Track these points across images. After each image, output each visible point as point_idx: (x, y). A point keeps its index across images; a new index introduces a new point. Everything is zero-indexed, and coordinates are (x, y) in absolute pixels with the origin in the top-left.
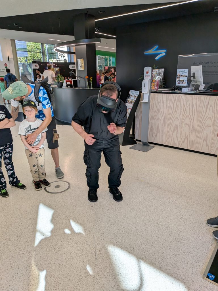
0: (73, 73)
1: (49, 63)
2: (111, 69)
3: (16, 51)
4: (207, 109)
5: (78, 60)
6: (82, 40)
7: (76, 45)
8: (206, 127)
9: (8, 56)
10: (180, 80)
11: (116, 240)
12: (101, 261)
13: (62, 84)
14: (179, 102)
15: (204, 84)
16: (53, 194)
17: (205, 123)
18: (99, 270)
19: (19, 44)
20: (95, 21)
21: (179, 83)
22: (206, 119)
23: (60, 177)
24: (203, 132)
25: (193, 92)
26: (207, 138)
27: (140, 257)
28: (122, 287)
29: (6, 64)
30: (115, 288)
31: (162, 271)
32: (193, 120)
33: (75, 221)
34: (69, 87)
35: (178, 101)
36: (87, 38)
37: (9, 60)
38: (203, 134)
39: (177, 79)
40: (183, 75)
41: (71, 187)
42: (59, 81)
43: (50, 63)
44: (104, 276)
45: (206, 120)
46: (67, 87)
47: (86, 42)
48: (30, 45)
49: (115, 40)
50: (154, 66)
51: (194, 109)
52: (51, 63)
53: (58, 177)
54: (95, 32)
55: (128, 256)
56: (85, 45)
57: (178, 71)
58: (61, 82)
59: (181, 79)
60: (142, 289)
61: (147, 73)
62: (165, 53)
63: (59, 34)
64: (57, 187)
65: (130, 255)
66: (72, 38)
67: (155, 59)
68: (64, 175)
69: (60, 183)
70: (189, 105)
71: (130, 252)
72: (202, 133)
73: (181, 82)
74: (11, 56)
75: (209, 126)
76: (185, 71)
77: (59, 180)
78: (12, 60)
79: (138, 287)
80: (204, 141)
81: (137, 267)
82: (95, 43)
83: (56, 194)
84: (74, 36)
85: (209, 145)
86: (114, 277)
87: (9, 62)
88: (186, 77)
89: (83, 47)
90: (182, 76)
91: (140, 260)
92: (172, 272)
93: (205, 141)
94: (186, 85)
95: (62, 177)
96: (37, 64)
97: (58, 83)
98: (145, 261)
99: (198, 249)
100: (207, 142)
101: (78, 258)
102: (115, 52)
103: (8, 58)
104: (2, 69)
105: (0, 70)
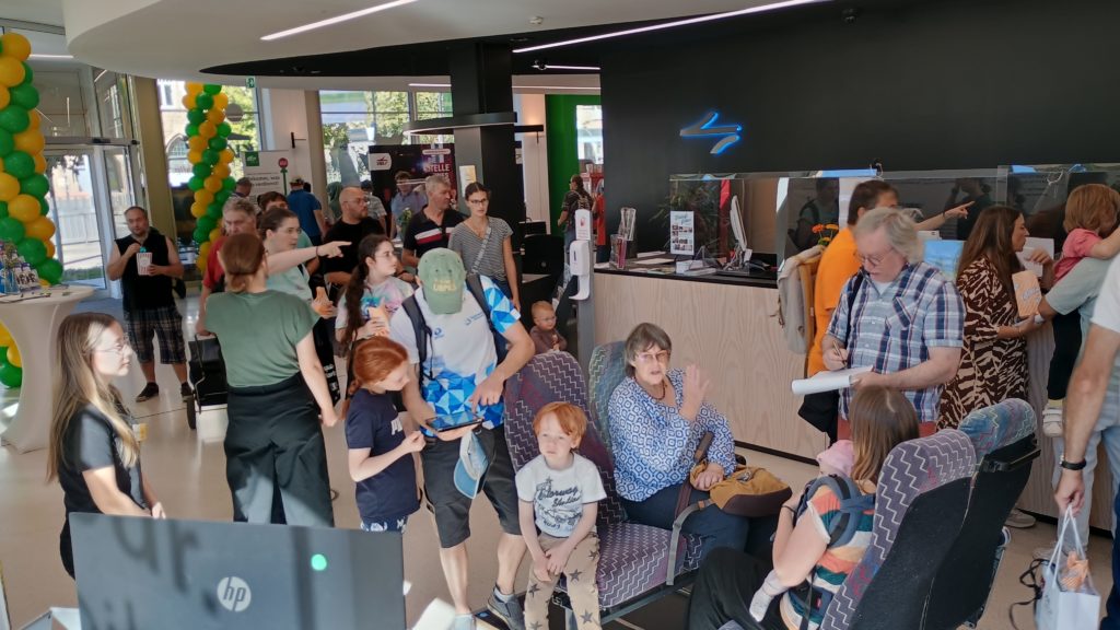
1: (427, 147)
3: (319, 113)
6: (472, 117)
9: (292, 134)
10: (679, 238)
21: (677, 248)
29: (283, 160)
37: (294, 146)
39: (673, 238)
40: (683, 225)
43: (433, 147)
47: (483, 120)
52: (437, 146)
56: (479, 130)
57: (673, 214)
59: (681, 236)
62: (740, 133)
67: (712, 152)
73: (682, 245)
74: (301, 133)
76: (687, 215)
78: (304, 145)
87: (294, 153)
88: (691, 231)
89: (473, 134)
90: (681, 228)
94: (692, 253)
96: (387, 156)
103: (293, 140)
104: (269, 176)
105: (262, 182)
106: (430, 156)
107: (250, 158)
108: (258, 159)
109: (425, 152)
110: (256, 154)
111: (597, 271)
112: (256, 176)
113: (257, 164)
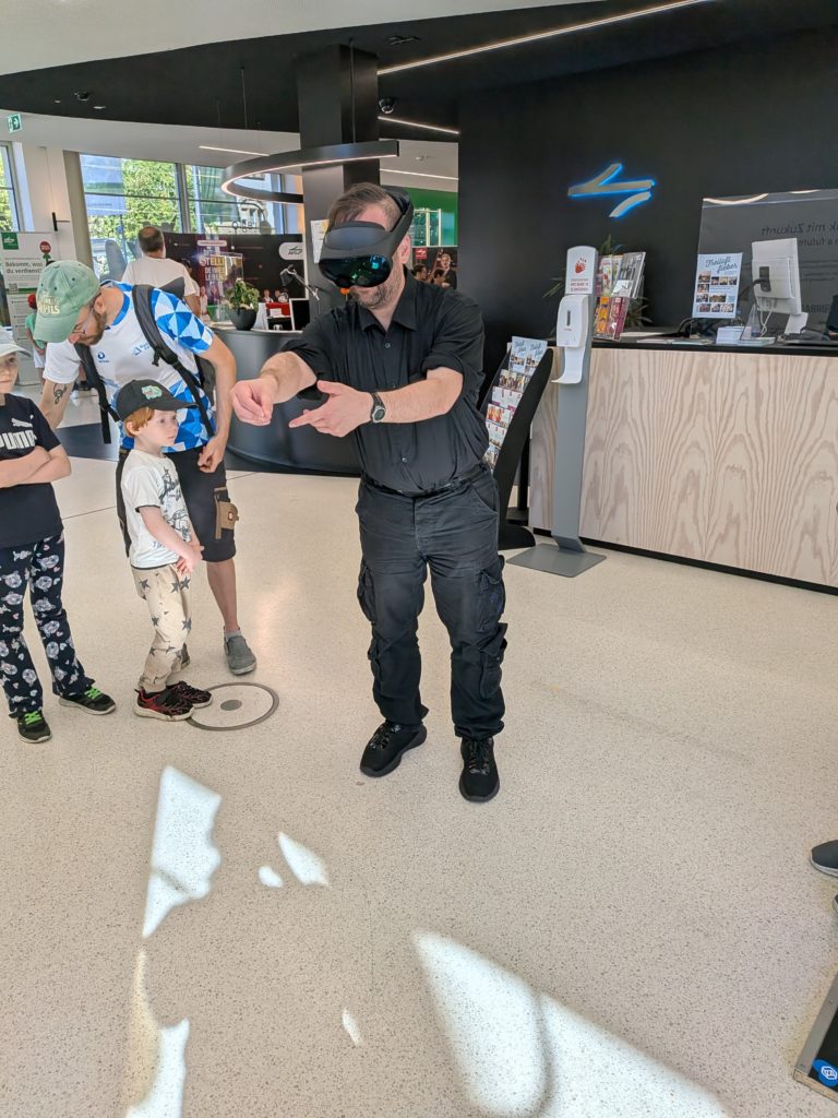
0: (294, 273)
1: (203, 237)
2: (440, 256)
3: (82, 194)
4: (815, 408)
5: (313, 223)
6: (327, 149)
7: (305, 169)
8: (812, 479)
9: (54, 214)
10: (711, 294)
11: (453, 916)
12: (392, 995)
13: (253, 314)
14: (705, 383)
15: (803, 310)
16: (214, 733)
17: (809, 465)
18: (384, 1029)
19: (93, 168)
20: (380, 72)
21: (705, 309)
22: (811, 448)
23: (242, 671)
24: (800, 498)
25: (759, 342)
26: (816, 521)
27: (543, 984)
28: (472, 1098)
29: (44, 243)
30: (445, 1100)
31: (632, 1042)
32: (759, 453)
33: (295, 837)
34: (278, 326)
35: (701, 381)
36: (347, 139)
37: (56, 229)
38: (802, 507)
39: (698, 294)
40: (721, 274)
41: (282, 708)
42: (242, 305)
43: (208, 238)
44: (403, 1053)
45: (814, 451)
46: (271, 328)
47: (346, 154)
48: (134, 171)
49: (455, 146)
50: (608, 243)
51: (763, 408)
52: (212, 236)
53: (232, 668)
54: (380, 118)
55: (499, 979)
56: (341, 168)
57: (702, 259)
58: (247, 307)
59: (714, 291)
60: (551, 1111)
61: (579, 269)
62: (652, 190)
63: (243, 128)
64: (231, 705)
65: (507, 975)
66: (290, 141)
67: (611, 215)
68: (254, 661)
69: (242, 693)
70: (745, 393)
71: (504, 965)
72: (796, 502)
73: (713, 304)
74: (64, 214)
75: (825, 478)
76: (728, 259)
77: (236, 680)
78: (67, 228)
79: (535, 1099)
80: (803, 534)
81: (533, 1025)
82: (378, 160)
83: (226, 733)
84: (298, 134)
85: (825, 553)
86: (440, 1059)
87: (57, 238)
88: (735, 283)
89: (331, 174)
90: (717, 278)
91: (546, 998)
92: (670, 1048)
93: (806, 537)
94: (732, 316)
95: (249, 668)
97: (239, 312)
98: (564, 1001)
99: (774, 960)
100: (814, 540)
101: (307, 978)
102: (455, 189)
103: (55, 222)
104: (30, 262)
105: (23, 268)
106: (205, 248)
107: (8, 240)
108: (16, 241)
109: (200, 243)
110: (14, 235)
112: (15, 261)
113: (17, 248)
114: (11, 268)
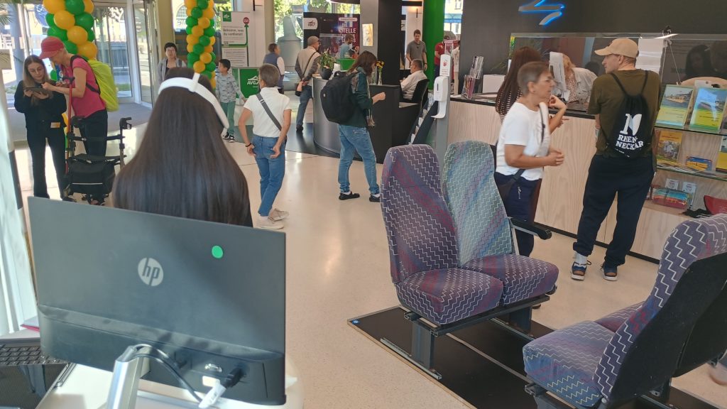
1: (342, 15)
5: (363, 25)
9: (254, 1)
29: (246, 18)
61: (445, 65)
62: (562, 10)
67: (540, 24)
74: (260, 1)
78: (260, 9)
87: (254, 14)
96: (315, 20)
103: (254, 5)
104: (237, 29)
105: (233, 32)
106: (343, 22)
107: (226, 16)
108: (230, 17)
109: (340, 19)
110: (229, 13)
111: (452, 99)
112: (229, 29)
113: (230, 20)
114: (226, 32)
